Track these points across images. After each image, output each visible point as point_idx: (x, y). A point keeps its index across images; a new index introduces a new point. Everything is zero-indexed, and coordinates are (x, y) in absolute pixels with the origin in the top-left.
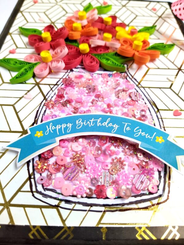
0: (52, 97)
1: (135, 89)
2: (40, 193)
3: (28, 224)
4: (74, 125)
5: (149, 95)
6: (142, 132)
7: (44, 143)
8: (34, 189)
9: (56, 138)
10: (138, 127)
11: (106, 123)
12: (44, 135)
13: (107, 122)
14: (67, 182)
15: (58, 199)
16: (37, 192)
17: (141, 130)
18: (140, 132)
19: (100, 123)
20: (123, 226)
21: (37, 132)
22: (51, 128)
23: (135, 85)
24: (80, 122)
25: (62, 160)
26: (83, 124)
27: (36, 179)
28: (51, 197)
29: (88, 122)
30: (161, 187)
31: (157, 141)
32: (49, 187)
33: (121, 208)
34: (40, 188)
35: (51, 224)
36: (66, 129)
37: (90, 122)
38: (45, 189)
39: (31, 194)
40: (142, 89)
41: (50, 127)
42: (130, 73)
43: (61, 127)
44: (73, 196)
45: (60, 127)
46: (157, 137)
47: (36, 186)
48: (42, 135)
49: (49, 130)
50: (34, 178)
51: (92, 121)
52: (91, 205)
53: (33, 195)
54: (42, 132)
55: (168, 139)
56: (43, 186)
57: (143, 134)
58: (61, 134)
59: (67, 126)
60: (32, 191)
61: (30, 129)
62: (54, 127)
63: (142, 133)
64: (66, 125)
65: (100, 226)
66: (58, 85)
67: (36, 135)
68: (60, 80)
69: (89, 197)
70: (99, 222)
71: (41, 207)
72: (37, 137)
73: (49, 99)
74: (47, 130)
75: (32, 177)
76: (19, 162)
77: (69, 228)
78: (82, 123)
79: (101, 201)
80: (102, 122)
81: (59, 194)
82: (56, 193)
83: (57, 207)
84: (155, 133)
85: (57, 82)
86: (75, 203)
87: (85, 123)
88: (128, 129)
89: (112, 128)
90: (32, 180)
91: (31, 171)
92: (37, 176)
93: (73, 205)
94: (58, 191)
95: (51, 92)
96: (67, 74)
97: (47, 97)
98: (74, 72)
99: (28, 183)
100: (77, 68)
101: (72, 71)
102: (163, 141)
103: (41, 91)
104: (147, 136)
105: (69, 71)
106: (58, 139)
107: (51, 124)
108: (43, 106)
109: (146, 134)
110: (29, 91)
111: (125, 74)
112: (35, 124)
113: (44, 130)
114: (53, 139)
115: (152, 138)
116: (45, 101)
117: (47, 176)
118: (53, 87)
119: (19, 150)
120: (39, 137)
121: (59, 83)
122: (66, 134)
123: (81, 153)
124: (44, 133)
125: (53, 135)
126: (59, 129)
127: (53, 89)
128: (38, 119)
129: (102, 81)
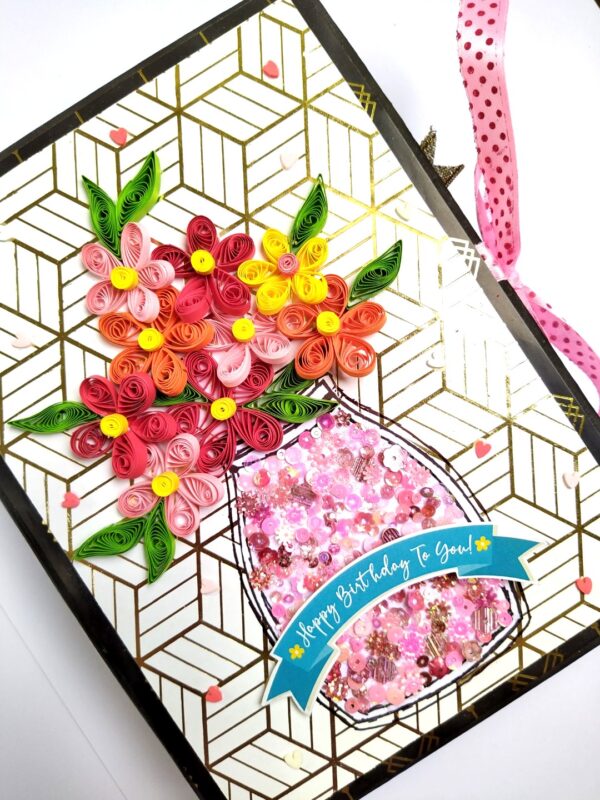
0: (250, 559)
1: (383, 438)
2: (363, 721)
3: (378, 762)
4: (339, 605)
5: (414, 436)
6: (449, 548)
7: (317, 662)
8: (351, 722)
9: (328, 644)
10: (439, 543)
11: (386, 568)
12: (305, 648)
13: (386, 565)
14: (386, 686)
15: (391, 713)
16: (357, 722)
17: (445, 546)
18: (447, 553)
19: (376, 575)
20: (491, 689)
21: (291, 650)
22: (306, 632)
23: (377, 428)
24: (343, 593)
25: (358, 662)
26: (351, 593)
27: (343, 709)
28: (380, 716)
29: (357, 585)
30: (515, 609)
31: (479, 549)
32: (368, 708)
33: (477, 670)
34: (358, 716)
35: (405, 743)
36: (330, 618)
37: (359, 582)
38: (366, 713)
39: (352, 729)
40: (393, 427)
41: (304, 630)
42: (348, 398)
43: (321, 620)
44: (406, 697)
45: (319, 623)
46: (477, 542)
47: (352, 718)
48: (302, 651)
49: (307, 636)
50: (339, 709)
51: (360, 578)
52: (437, 692)
53: (356, 729)
54: (297, 646)
55: (494, 534)
56: (360, 711)
57: (453, 550)
58: (331, 633)
59: (328, 614)
60: (350, 726)
61: (275, 653)
62: (308, 627)
63: (451, 550)
64: (325, 613)
65: (464, 708)
66: (238, 522)
67: (293, 657)
68: (230, 510)
69: (429, 684)
70: (460, 704)
71: (377, 735)
72: (297, 659)
73: (249, 570)
74: (302, 638)
75: (335, 709)
76: (304, 709)
77: (429, 733)
78: (348, 593)
79: (448, 679)
80: (378, 571)
81: (387, 706)
82: (383, 707)
83: (397, 721)
84: (470, 536)
85: (230, 517)
86: (416, 703)
87: (352, 590)
88: (426, 556)
89: (400, 570)
90: (339, 713)
91: (327, 703)
92: (341, 704)
93: (414, 706)
94: (384, 703)
95: (238, 547)
96: (231, 481)
97: (241, 565)
98: (241, 471)
99: (337, 719)
100: (238, 457)
101: (235, 470)
102: (489, 542)
103: (221, 560)
104: (461, 550)
105: (229, 474)
106: (332, 643)
107: (300, 623)
108: (252, 588)
109: (457, 548)
110: (198, 574)
111: (340, 406)
112: (269, 631)
113: (299, 641)
114: (325, 649)
115: (470, 548)
116: (244, 576)
117: (356, 696)
118: (233, 536)
119: (290, 694)
120: (300, 656)
121: (235, 519)
122: (337, 628)
123: (375, 632)
124: (302, 646)
125: (320, 642)
126: (320, 626)
127: (237, 539)
128: (264, 619)
129: (309, 459)
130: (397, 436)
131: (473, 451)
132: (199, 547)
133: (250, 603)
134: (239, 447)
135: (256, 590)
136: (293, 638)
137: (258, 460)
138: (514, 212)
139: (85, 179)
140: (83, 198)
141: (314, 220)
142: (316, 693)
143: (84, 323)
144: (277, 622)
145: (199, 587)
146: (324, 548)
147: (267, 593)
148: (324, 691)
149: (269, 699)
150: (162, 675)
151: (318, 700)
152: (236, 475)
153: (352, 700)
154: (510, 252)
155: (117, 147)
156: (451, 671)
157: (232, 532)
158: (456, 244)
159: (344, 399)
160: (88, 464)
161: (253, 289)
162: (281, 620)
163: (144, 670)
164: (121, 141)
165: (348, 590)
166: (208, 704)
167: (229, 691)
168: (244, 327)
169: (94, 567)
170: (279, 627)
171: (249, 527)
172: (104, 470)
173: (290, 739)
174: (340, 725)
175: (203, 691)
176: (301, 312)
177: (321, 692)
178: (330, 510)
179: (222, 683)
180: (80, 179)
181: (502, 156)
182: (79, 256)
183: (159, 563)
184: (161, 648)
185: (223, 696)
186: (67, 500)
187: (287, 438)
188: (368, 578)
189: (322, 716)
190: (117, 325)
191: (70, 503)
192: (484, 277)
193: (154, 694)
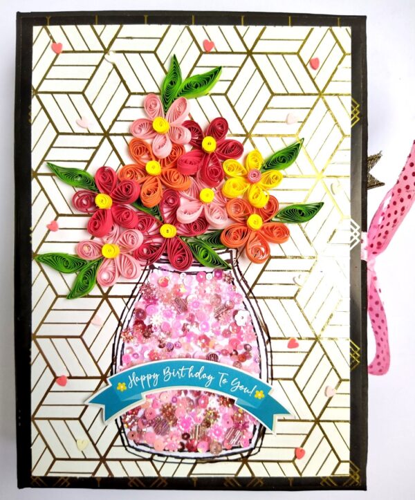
0: (129, 321)
1: (243, 303)
2: (133, 447)
3: (126, 476)
4: (161, 377)
5: (261, 313)
6: (240, 385)
7: (130, 399)
8: (126, 444)
9: (142, 394)
10: (237, 379)
11: (199, 374)
12: (128, 388)
13: (200, 372)
14: (157, 437)
15: (151, 453)
16: (129, 446)
17: (239, 382)
19: (192, 374)
20: (213, 476)
21: (119, 384)
22: (134, 380)
23: (244, 295)
24: (168, 372)
25: (151, 414)
26: (172, 375)
27: (127, 433)
28: (144, 451)
29: (178, 372)
30: (254, 441)
31: (256, 396)
32: (141, 442)
33: (212, 460)
34: (132, 443)
35: (147, 475)
36: (152, 380)
37: (180, 372)
38: (137, 444)
39: (124, 448)
40: (253, 301)
41: (134, 378)
42: (239, 269)
43: (146, 379)
44: (165, 450)
45: (144, 379)
46: (257, 392)
47: (128, 441)
48: (125, 388)
49: (133, 382)
50: (124, 432)
51: (182, 370)
52: (183, 458)
53: (126, 449)
54: (124, 384)
55: (269, 394)
56: (134, 441)
57: (241, 387)
58: (147, 389)
59: (152, 377)
60: (124, 445)
61: (110, 380)
62: (137, 378)
65: (191, 476)
66: (135, 297)
67: (118, 388)
68: (136, 287)
69: (181, 450)
70: (191, 473)
71: (136, 460)
72: (120, 390)
73: (125, 326)
74: (130, 381)
75: (122, 431)
76: (106, 420)
77: (164, 478)
78: (170, 374)
79: (193, 455)
80: (194, 372)
81: (151, 448)
82: (148, 447)
83: (151, 460)
84: (256, 386)
85: (133, 291)
86: (168, 456)
87: (173, 373)
88: (225, 381)
89: (206, 380)
90: (123, 435)
91: (120, 425)
92: (127, 431)
93: (166, 458)
94: (150, 445)
95: (127, 310)
96: (146, 272)
97: (122, 321)
98: (155, 270)
99: (119, 437)
100: (159, 262)
101: (152, 267)
102: (263, 396)
103: (113, 311)
104: (246, 390)
105: (148, 267)
106: (144, 395)
107: (134, 373)
108: (120, 337)
109: (245, 387)
110: (96, 311)
111: (232, 271)
112: (114, 366)
113: (127, 382)
114: (138, 395)
115: (251, 392)
116: (120, 328)
117: (138, 431)
118: (128, 302)
119: (103, 407)
120: (122, 390)
121: (135, 294)
122: (152, 388)
123: (171, 404)
124: (127, 385)
125: (138, 389)
126: (144, 381)
127: (129, 305)
128: (116, 358)
129: (196, 288)
130: (252, 307)
131: (287, 341)
132: (105, 297)
133: (114, 345)
134: (163, 257)
135: (121, 340)
136: (124, 378)
137: (168, 271)
138: (395, 228)
139: (175, 56)
140: (167, 66)
141: (284, 161)
142: (117, 416)
143: (123, 135)
144: (121, 364)
145: (92, 318)
146: (173, 341)
147: (126, 345)
148: (123, 418)
149: (91, 402)
150: (41, 351)
151: (116, 420)
152: (151, 271)
153: (134, 432)
154: (378, 248)
155: (203, 50)
156: (197, 452)
157: (129, 300)
158: (352, 224)
159: (236, 268)
160: (75, 213)
161: (226, 177)
162: (124, 364)
163: (33, 343)
164: (208, 48)
165: (172, 372)
166: (55, 384)
167: (72, 384)
168: (208, 194)
169: (42, 270)
170: (121, 367)
171: (140, 303)
172: (82, 221)
173: (87, 432)
174: (118, 441)
175: (58, 375)
176: (244, 206)
177: (121, 417)
178: (189, 323)
179: (70, 377)
180: (172, 55)
181: (408, 194)
182: (144, 97)
183: (79, 290)
184: (50, 337)
185: (67, 384)
186: (51, 224)
187: (192, 269)
188: (186, 372)
189: (112, 430)
190: (140, 148)
191: (52, 227)
192: (355, 252)
193: (30, 360)
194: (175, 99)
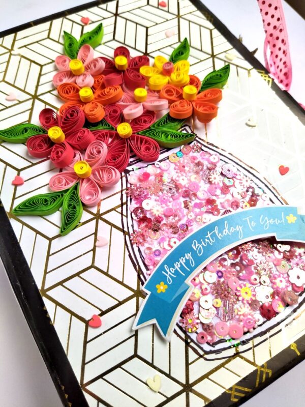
0: (132, 226)
1: (221, 160)
2: (211, 352)
3: (223, 391)
4: (194, 253)
6: (269, 220)
7: (177, 295)
8: (202, 353)
9: (185, 282)
10: (262, 216)
11: (227, 231)
12: (168, 285)
13: (227, 228)
14: (228, 323)
15: (233, 346)
16: (207, 353)
17: (266, 218)
18: (268, 222)
19: (220, 234)
21: (157, 286)
22: (169, 273)
23: (218, 154)
24: (197, 245)
26: (202, 246)
27: (195, 340)
28: (225, 349)
29: (206, 240)
31: (289, 222)
32: (215, 341)
34: (207, 348)
35: (244, 374)
36: (187, 263)
37: (208, 239)
38: (213, 345)
39: (202, 359)
41: (168, 271)
42: (200, 139)
43: (181, 264)
44: (245, 333)
45: (179, 266)
46: (287, 217)
47: (202, 349)
48: (166, 287)
49: (170, 275)
50: (192, 341)
51: (209, 235)
53: (206, 359)
54: (162, 283)
55: (299, 213)
56: (208, 343)
57: (272, 221)
58: (188, 274)
59: (186, 259)
60: (201, 356)
61: (145, 288)
62: (171, 269)
63: (271, 221)
64: (184, 259)
66: (126, 203)
67: (159, 291)
68: (122, 195)
71: (222, 365)
72: (162, 292)
73: (131, 231)
74: (166, 277)
75: (189, 341)
76: (165, 335)
78: (200, 246)
79: (274, 321)
80: (220, 231)
81: (229, 340)
82: (226, 341)
83: (237, 354)
84: (283, 213)
85: (122, 199)
86: (251, 339)
87: (203, 243)
88: (253, 224)
89: (237, 232)
90: (192, 344)
91: (183, 336)
92: (194, 336)
93: (251, 342)
94: (227, 338)
95: (124, 218)
96: (124, 179)
97: (126, 229)
98: (131, 173)
99: (190, 350)
100: (130, 165)
101: (127, 172)
102: (295, 218)
103: (112, 225)
104: (277, 222)
105: (123, 174)
106: (188, 281)
107: (165, 266)
108: (132, 245)
109: (274, 220)
110: (96, 234)
111: (195, 142)
112: (141, 276)
113: (164, 279)
114: (183, 285)
115: (283, 220)
116: (127, 237)
117: (205, 330)
118: (122, 211)
119: (154, 321)
120: (164, 291)
121: (124, 200)
122: (192, 270)
123: (219, 281)
124: (166, 283)
125: (179, 280)
126: (179, 268)
127: (125, 213)
128: (139, 266)
129: (175, 169)
130: (230, 159)
131: (278, 171)
132: (98, 217)
133: (130, 255)
134: (131, 160)
135: (135, 246)
136: (159, 277)
137: (143, 167)
139: (65, 32)
140: (61, 41)
141: (182, 54)
142: (173, 326)
143: (49, 92)
144: (148, 269)
145: (95, 242)
146: (183, 221)
147: (142, 249)
148: (181, 324)
149: (138, 325)
150: (57, 304)
151: (175, 331)
152: (128, 175)
153: (201, 333)
155: (83, 24)
156: (278, 313)
157: (122, 208)
159: (197, 139)
160: (34, 162)
161: (149, 78)
162: (151, 267)
163: (45, 299)
164: (85, 22)
165: (201, 243)
166: (90, 329)
167: (108, 320)
168: (140, 92)
169: (24, 224)
170: (149, 272)
171: (133, 205)
172: (44, 166)
173: (152, 365)
174: (192, 356)
175: (87, 319)
176: (174, 89)
177: (177, 325)
178: (188, 199)
179: (103, 313)
180: (62, 33)
182: (53, 64)
183: (69, 222)
184: (61, 283)
185: (102, 323)
186: (16, 179)
187: (161, 157)
188: (214, 236)
189: (178, 345)
190: (68, 89)
191: (17, 184)
193: (49, 319)
194: (78, 51)
